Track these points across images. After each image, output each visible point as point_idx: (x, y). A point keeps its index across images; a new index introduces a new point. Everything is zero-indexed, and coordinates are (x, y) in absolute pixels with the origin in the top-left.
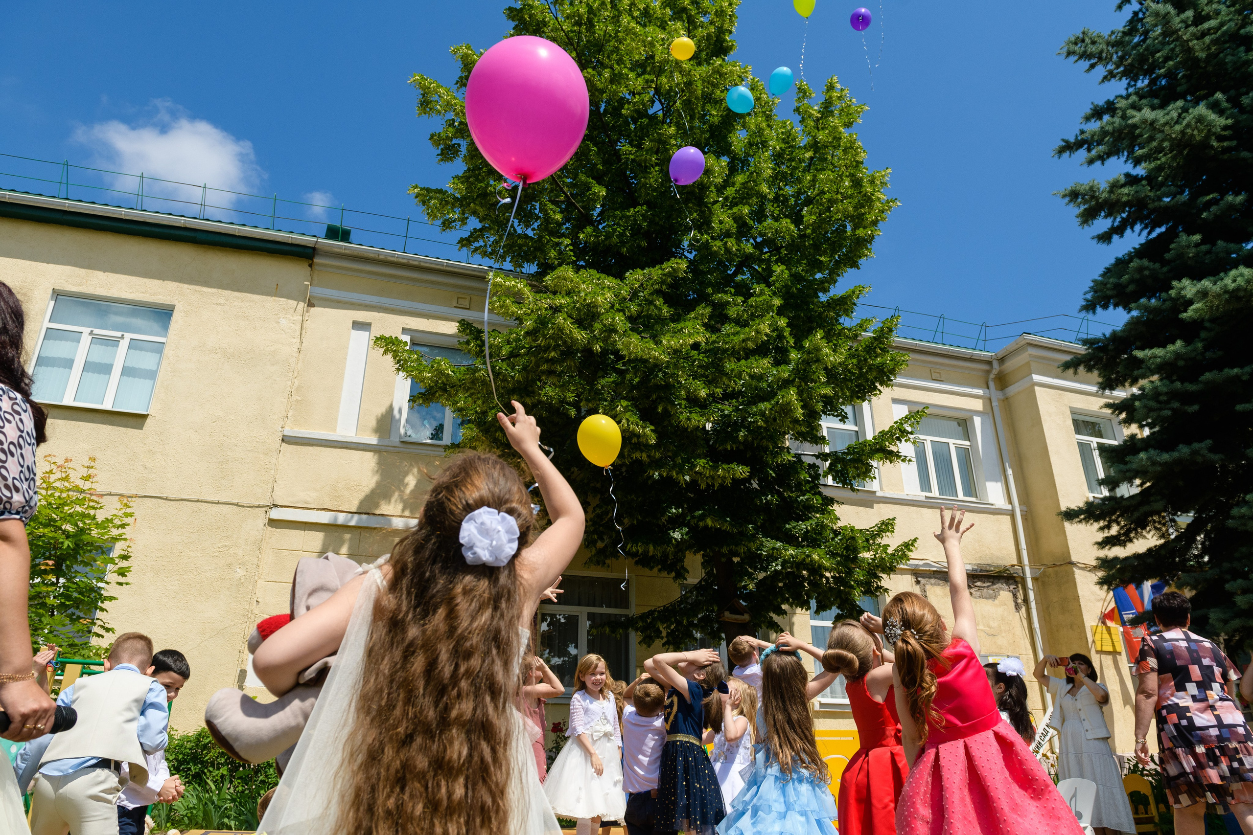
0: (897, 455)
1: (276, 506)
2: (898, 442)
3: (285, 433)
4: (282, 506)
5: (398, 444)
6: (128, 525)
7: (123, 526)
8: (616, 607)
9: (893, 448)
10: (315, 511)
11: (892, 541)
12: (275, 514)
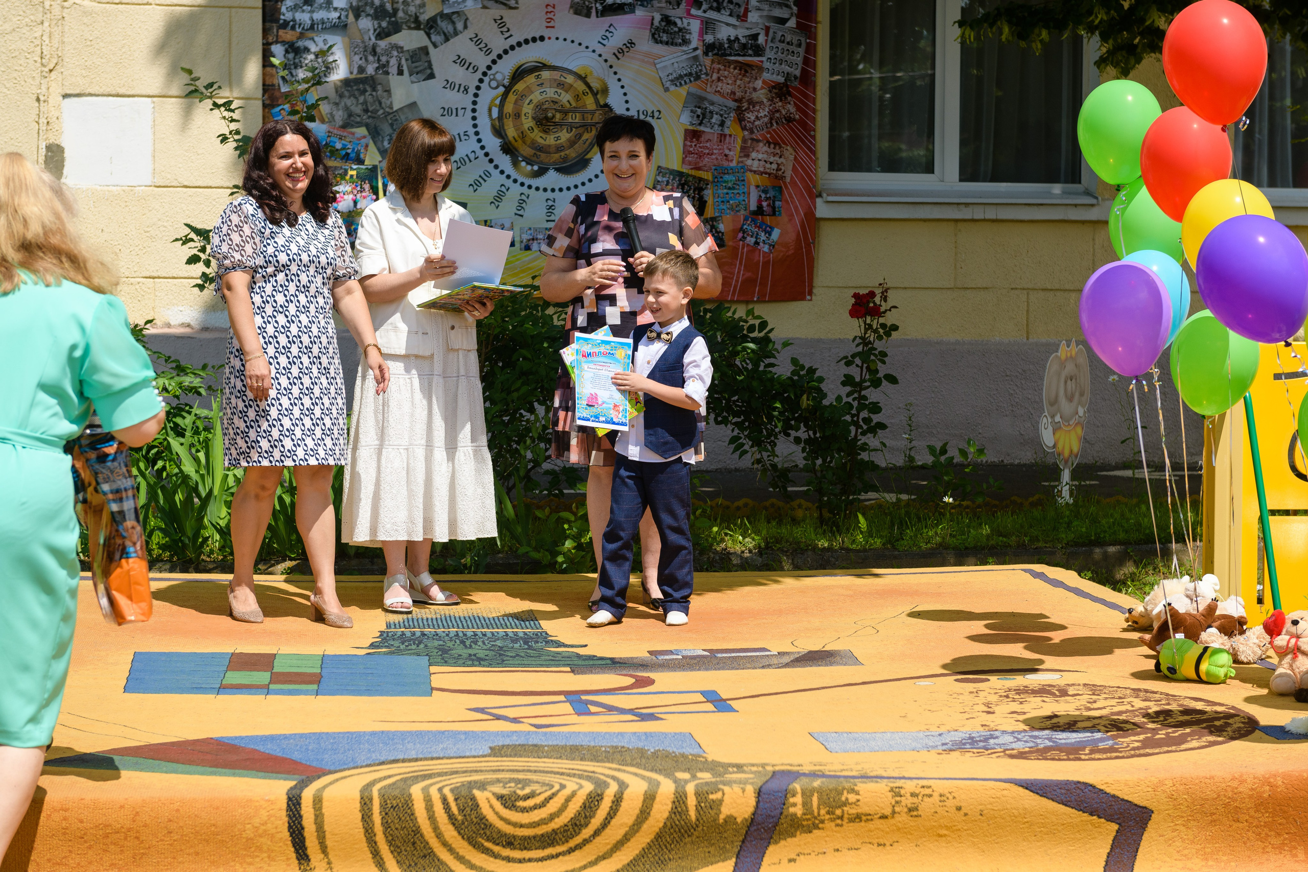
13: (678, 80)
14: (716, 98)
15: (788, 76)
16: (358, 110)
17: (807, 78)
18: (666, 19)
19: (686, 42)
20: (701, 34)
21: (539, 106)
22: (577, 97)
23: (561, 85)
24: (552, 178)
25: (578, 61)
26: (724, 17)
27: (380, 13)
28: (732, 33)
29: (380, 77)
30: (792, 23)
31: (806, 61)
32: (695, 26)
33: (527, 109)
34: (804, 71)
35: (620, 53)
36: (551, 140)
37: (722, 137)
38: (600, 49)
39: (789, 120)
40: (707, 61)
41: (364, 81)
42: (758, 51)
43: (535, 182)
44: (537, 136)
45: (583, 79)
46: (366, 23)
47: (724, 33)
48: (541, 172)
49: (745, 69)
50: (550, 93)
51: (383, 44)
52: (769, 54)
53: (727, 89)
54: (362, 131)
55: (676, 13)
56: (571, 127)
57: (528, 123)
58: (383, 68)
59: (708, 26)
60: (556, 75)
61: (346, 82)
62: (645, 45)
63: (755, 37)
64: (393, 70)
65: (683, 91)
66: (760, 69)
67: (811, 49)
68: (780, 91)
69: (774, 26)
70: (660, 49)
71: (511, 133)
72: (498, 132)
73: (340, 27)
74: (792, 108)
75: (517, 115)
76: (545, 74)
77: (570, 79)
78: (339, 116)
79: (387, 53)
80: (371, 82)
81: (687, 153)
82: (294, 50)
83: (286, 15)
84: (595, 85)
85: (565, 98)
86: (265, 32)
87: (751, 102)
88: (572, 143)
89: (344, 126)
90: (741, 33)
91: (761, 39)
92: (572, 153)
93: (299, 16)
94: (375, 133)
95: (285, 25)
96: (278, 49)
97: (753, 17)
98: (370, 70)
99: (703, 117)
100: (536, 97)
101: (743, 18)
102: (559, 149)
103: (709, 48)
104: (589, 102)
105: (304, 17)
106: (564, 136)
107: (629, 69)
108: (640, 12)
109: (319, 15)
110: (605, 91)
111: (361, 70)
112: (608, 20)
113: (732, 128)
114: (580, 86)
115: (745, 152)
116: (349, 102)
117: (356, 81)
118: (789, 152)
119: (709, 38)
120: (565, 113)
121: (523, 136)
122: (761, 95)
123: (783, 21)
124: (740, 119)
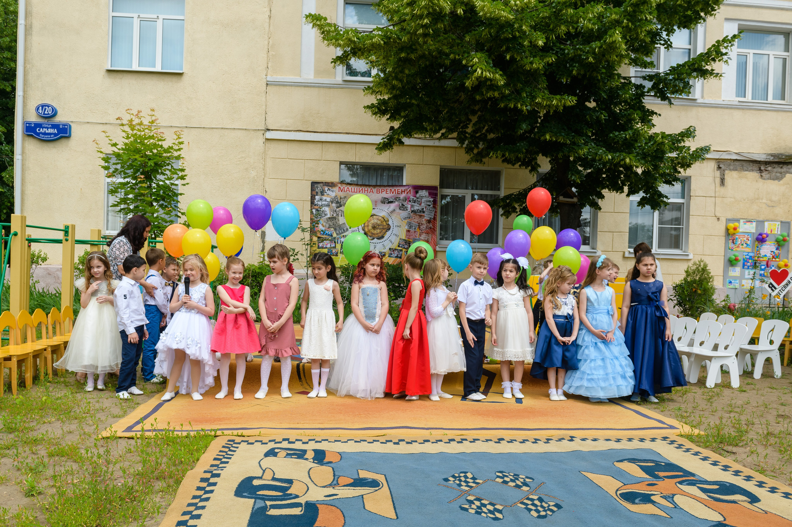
0: (711, 73)
1: (268, 130)
2: (712, 63)
3: (268, 80)
4: (272, 130)
5: (341, 82)
6: (182, 149)
7: (179, 150)
8: (491, 190)
9: (709, 68)
10: (292, 133)
11: (692, 144)
12: (269, 135)
13: (405, 218)
14: (414, 223)
15: (430, 218)
16: (332, 224)
17: (435, 219)
18: (403, 205)
19: (407, 210)
20: (411, 208)
21: (373, 224)
22: (382, 222)
23: (378, 219)
24: (375, 240)
25: (383, 214)
26: (416, 204)
27: (337, 202)
28: (418, 208)
29: (337, 217)
30: (432, 206)
31: (435, 215)
32: (409, 206)
33: (370, 225)
34: (434, 217)
35: (392, 212)
36: (375, 232)
37: (415, 232)
38: (387, 211)
39: (431, 228)
40: (412, 214)
41: (333, 218)
42: (424, 212)
43: (372, 241)
44: (373, 231)
45: (383, 218)
46: (334, 205)
47: (416, 208)
48: (373, 239)
49: (420, 216)
50: (376, 221)
51: (338, 209)
52: (426, 213)
53: (416, 221)
54: (333, 229)
55: (404, 203)
56: (380, 229)
57: (370, 228)
58: (338, 215)
59: (412, 206)
60: (377, 217)
61: (329, 218)
62: (398, 211)
63: (423, 209)
64: (340, 215)
65: (406, 221)
66: (424, 216)
67: (436, 212)
68: (429, 221)
69: (427, 207)
70: (401, 211)
71: (366, 230)
72: (363, 230)
73: (328, 205)
74: (431, 225)
75: (368, 226)
76: (375, 217)
77: (380, 218)
78: (327, 226)
79: (339, 211)
80: (335, 218)
81: (406, 235)
82: (317, 210)
83: (316, 203)
84: (386, 219)
85: (379, 222)
86: (311, 206)
87: (422, 224)
88: (380, 233)
89: (329, 228)
90: (420, 208)
91: (424, 210)
92: (380, 235)
93: (319, 203)
94: (335, 229)
95: (316, 205)
96: (314, 211)
97: (423, 204)
98: (335, 215)
99: (410, 227)
100: (372, 222)
101: (420, 204)
102: (377, 234)
103: (412, 211)
104: (385, 223)
105: (320, 203)
106: (379, 231)
107: (394, 216)
108: (397, 203)
109: (324, 203)
110: (388, 221)
111: (333, 215)
112: (389, 204)
113: (417, 230)
114: (383, 220)
115: (420, 235)
116: (330, 222)
117: (331, 218)
118: (430, 235)
119: (412, 209)
120: (379, 226)
121: (369, 231)
122: (424, 222)
123: (429, 205)
124: (419, 228)
